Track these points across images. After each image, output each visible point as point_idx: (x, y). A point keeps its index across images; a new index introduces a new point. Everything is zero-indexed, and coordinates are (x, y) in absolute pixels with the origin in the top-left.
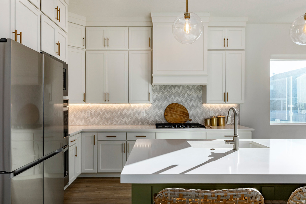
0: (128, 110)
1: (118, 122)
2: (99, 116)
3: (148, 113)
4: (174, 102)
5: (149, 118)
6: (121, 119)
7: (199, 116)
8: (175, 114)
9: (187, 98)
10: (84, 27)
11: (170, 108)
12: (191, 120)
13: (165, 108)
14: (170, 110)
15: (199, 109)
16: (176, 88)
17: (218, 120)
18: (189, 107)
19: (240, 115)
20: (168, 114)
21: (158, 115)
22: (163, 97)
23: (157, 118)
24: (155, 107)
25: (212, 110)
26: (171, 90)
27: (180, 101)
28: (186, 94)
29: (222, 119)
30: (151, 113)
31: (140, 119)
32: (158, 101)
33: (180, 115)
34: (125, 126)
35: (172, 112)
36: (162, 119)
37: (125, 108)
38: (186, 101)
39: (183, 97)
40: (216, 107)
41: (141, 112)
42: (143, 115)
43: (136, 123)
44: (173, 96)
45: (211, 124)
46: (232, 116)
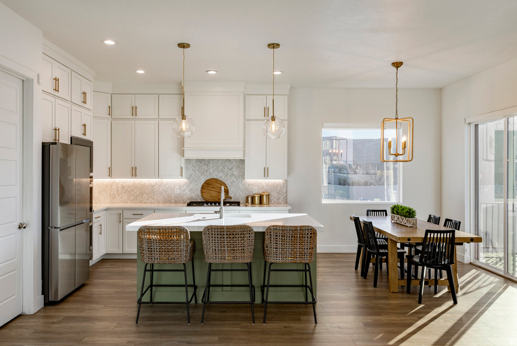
0: (160, 186)
1: (148, 199)
2: (126, 194)
3: (183, 189)
4: (212, 177)
5: (184, 195)
6: (151, 197)
7: (241, 193)
8: (213, 191)
9: (227, 172)
10: (110, 95)
11: (209, 184)
12: (231, 198)
13: (202, 183)
14: (208, 187)
15: (240, 186)
16: (214, 162)
17: (261, 197)
18: (230, 183)
19: (288, 192)
20: (205, 191)
21: (194, 191)
22: (199, 171)
23: (193, 195)
24: (191, 183)
25: (256, 186)
26: (208, 164)
27: (219, 176)
28: (226, 168)
29: (265, 197)
30: (186, 189)
31: (173, 196)
32: (195, 176)
33: (219, 192)
34: (156, 204)
36: (199, 196)
37: (156, 184)
38: (226, 176)
39: (223, 172)
40: (260, 184)
41: (174, 188)
42: (177, 191)
43: (169, 201)
44: (211, 170)
45: (253, 203)
46: (279, 193)
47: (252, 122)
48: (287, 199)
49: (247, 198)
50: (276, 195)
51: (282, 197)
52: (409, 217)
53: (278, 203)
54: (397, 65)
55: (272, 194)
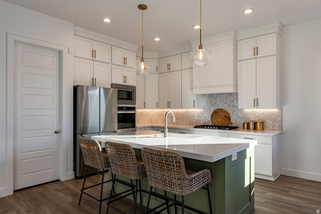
0: (187, 114)
1: (181, 122)
2: (170, 118)
3: (200, 116)
4: (219, 108)
5: (201, 120)
6: (182, 120)
7: (240, 120)
8: (219, 118)
9: (229, 104)
11: (216, 113)
12: (232, 123)
13: (212, 112)
14: (216, 115)
15: (240, 114)
16: (221, 96)
17: (255, 124)
18: (231, 112)
19: (283, 120)
20: (213, 118)
21: (207, 118)
22: (210, 104)
23: (207, 121)
24: (205, 112)
25: (253, 115)
26: (216, 98)
27: (224, 107)
28: (229, 101)
30: (202, 117)
31: (194, 121)
32: (207, 107)
33: (223, 119)
34: (185, 126)
35: (216, 116)
36: (210, 122)
37: (185, 113)
38: (228, 107)
39: (226, 103)
40: (256, 112)
41: (195, 115)
42: (197, 118)
43: (192, 124)
44: (218, 103)
45: (248, 128)
46: (274, 121)
47: (244, 62)
48: (282, 127)
49: (244, 124)
50: (271, 122)
51: (277, 125)
53: (273, 130)
55: (268, 121)
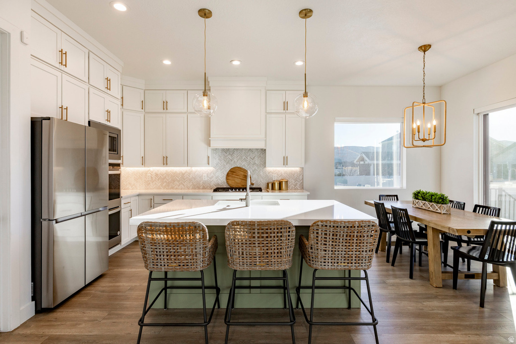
0: (190, 173)
1: (179, 186)
2: (160, 180)
3: (210, 176)
4: (236, 166)
5: (211, 182)
6: (182, 183)
7: (262, 180)
8: (237, 178)
9: (249, 161)
10: (143, 91)
11: (232, 172)
12: (253, 184)
13: (227, 171)
14: (233, 174)
15: (261, 173)
16: (239, 151)
17: (280, 184)
19: (304, 179)
20: (230, 178)
21: (220, 179)
22: (225, 161)
23: (220, 182)
24: (217, 171)
25: (276, 174)
26: (233, 154)
27: (243, 164)
28: (249, 158)
29: (284, 183)
30: (213, 177)
31: (201, 183)
32: (220, 164)
33: (242, 179)
34: (186, 190)
35: (234, 176)
36: (224, 183)
37: (186, 172)
38: (248, 165)
39: (246, 161)
40: (278, 171)
41: (202, 176)
42: (205, 179)
43: (198, 187)
44: (235, 160)
45: (273, 188)
46: (296, 180)
47: (273, 115)
48: (303, 185)
49: (268, 184)
50: (293, 181)
51: (299, 183)
52: (443, 204)
53: (295, 189)
54: (425, 48)
55: (290, 181)
